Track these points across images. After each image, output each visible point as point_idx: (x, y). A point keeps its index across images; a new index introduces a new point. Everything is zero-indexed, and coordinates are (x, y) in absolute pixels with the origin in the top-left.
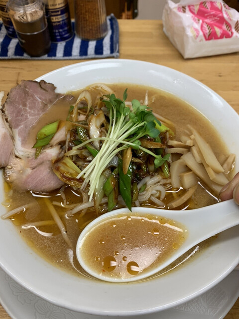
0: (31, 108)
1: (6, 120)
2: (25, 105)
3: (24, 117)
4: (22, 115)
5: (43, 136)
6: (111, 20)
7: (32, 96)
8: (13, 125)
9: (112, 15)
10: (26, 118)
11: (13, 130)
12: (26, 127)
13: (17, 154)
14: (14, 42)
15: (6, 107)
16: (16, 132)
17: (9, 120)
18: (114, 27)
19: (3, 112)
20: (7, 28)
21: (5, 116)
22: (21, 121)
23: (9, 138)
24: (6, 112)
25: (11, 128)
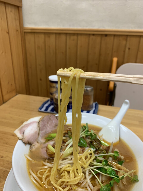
0: (50, 125)
1: (39, 126)
2: (48, 123)
3: (46, 128)
4: (45, 127)
5: (50, 136)
6: (96, 104)
7: (52, 121)
8: (41, 129)
9: (97, 102)
10: (47, 128)
11: (40, 131)
12: (45, 132)
13: (38, 141)
14: (52, 107)
15: (41, 122)
16: (41, 132)
17: (40, 127)
18: (97, 107)
19: (39, 123)
20: (51, 102)
21: (39, 125)
22: (44, 129)
23: (37, 134)
24: (40, 124)
25: (39, 130)
